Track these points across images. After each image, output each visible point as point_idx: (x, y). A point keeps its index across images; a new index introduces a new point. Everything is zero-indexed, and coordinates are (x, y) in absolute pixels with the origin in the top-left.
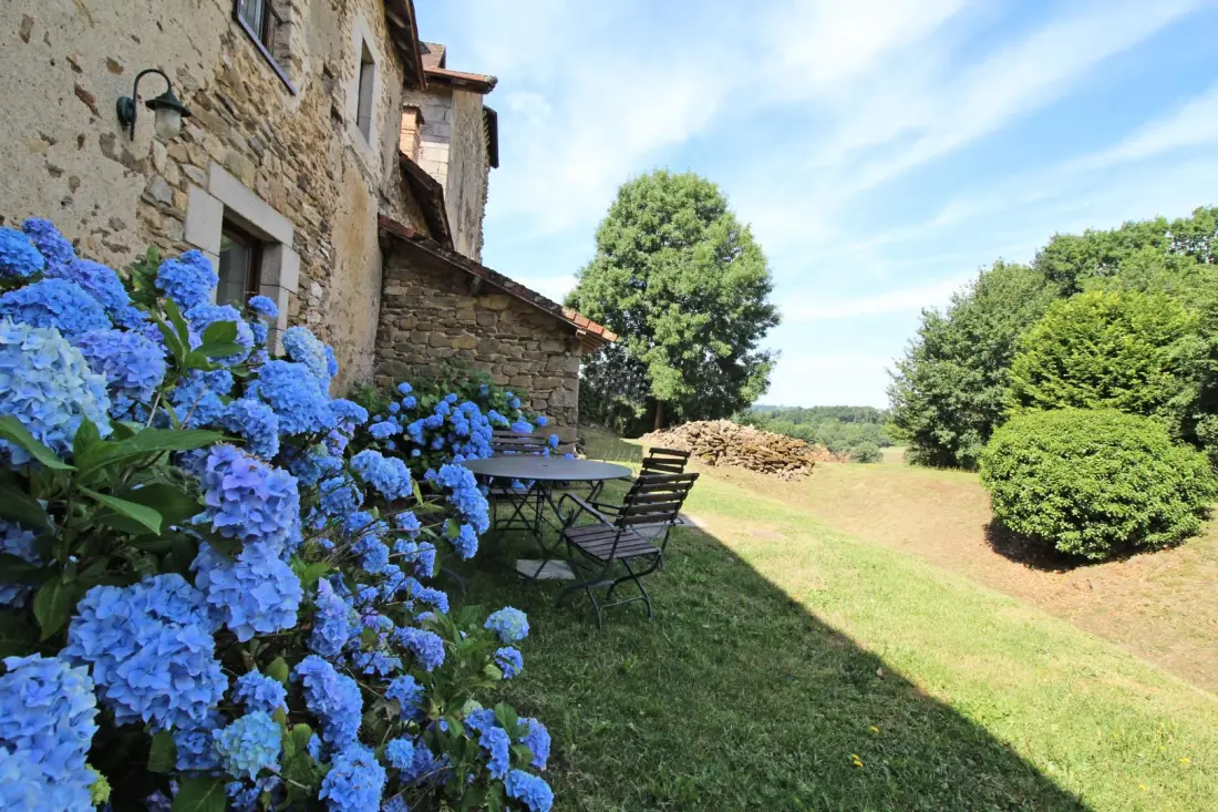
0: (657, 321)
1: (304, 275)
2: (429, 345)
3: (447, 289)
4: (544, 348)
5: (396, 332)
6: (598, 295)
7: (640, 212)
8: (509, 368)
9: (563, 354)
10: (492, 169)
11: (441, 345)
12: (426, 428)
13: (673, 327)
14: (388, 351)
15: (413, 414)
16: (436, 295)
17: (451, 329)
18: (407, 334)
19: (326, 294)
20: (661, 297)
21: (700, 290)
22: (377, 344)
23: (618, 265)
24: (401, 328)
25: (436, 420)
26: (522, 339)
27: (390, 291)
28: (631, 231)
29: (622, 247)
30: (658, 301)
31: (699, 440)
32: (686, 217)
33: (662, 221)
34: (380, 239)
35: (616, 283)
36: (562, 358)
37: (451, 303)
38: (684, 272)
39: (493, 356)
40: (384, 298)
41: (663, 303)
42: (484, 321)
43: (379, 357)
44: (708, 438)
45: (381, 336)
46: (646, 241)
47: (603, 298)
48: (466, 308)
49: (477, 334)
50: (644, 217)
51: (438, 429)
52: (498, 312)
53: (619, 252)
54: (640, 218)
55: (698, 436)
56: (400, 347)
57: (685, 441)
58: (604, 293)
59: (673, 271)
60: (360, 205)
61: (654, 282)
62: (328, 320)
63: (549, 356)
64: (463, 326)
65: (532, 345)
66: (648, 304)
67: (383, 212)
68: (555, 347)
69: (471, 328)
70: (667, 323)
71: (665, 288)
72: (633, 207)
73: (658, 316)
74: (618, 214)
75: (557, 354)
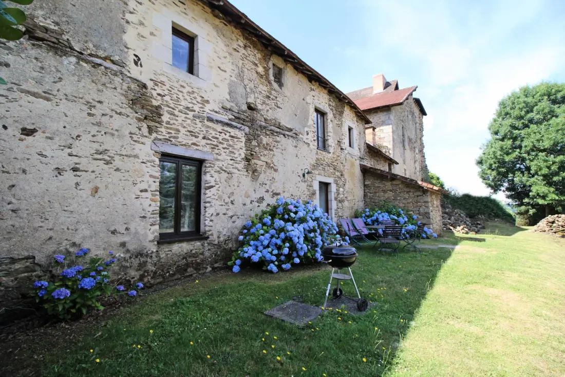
0: (532, 163)
1: (337, 187)
2: (379, 197)
3: (382, 180)
4: (415, 194)
5: (369, 194)
6: (492, 156)
7: (512, 111)
8: (404, 201)
9: (422, 195)
10: (424, 116)
11: (382, 196)
12: (372, 220)
13: (542, 164)
14: (368, 200)
15: (368, 217)
16: (379, 182)
17: (384, 191)
18: (372, 194)
19: (344, 190)
20: (533, 150)
21: (558, 143)
22: (364, 198)
23: (502, 140)
24: (370, 193)
25: (374, 218)
26: (407, 192)
27: (366, 183)
28: (509, 121)
29: (503, 131)
30: (531, 153)
31: (554, 225)
32: (542, 106)
33: (528, 112)
34: (361, 170)
35: (502, 149)
36: (422, 197)
37: (384, 184)
38: (545, 136)
39: (399, 198)
40: (365, 186)
41: (534, 153)
42: (394, 188)
43: (365, 202)
44: (560, 224)
45: (365, 196)
46: (519, 124)
47: (496, 158)
48: (388, 185)
49: (393, 192)
50: (516, 113)
51: (375, 220)
52: (398, 185)
53: (501, 134)
54: (512, 114)
55: (553, 222)
56: (371, 198)
57: (545, 225)
58: (496, 155)
59: (538, 136)
60: (352, 165)
61: (526, 144)
62: (345, 196)
63: (417, 196)
64: (388, 190)
65: (411, 194)
66: (525, 155)
67: (362, 163)
68: (419, 193)
69: (390, 191)
70: (539, 163)
71: (534, 146)
72: (508, 109)
73: (531, 161)
74: (499, 115)
75: (420, 196)
